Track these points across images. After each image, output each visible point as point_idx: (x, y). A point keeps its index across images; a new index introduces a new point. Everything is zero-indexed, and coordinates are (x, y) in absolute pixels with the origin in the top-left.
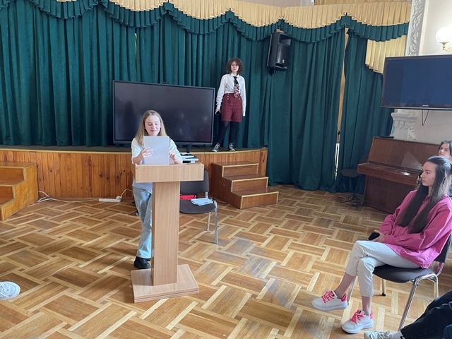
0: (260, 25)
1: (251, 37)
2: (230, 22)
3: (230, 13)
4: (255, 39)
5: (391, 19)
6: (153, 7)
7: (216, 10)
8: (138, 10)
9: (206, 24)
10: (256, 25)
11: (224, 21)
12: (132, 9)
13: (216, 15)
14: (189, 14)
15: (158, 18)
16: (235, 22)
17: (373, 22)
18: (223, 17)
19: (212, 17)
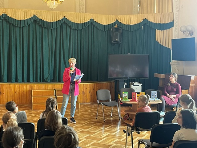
0: (106, 24)
1: (102, 30)
2: (92, 24)
3: (92, 20)
4: (104, 30)
6: (58, 20)
7: (86, 19)
8: (51, 21)
9: (81, 25)
10: (104, 24)
11: (89, 23)
12: (49, 21)
13: (86, 22)
14: (73, 21)
15: (60, 24)
16: (94, 23)
18: (89, 22)
19: (83, 22)
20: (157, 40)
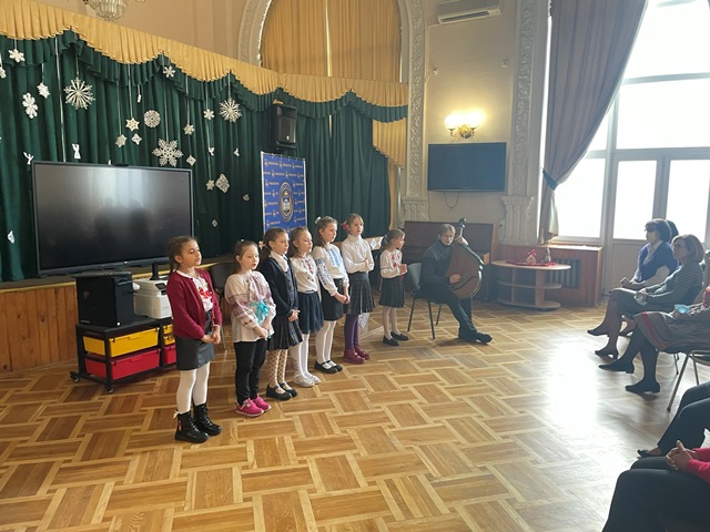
0: (261, 94)
3: (231, 75)
4: (257, 110)
5: (392, 100)
6: (145, 60)
8: (127, 62)
10: (257, 93)
12: (120, 60)
13: (218, 77)
14: (188, 73)
17: (378, 101)
19: (213, 79)
20: (375, 144)
